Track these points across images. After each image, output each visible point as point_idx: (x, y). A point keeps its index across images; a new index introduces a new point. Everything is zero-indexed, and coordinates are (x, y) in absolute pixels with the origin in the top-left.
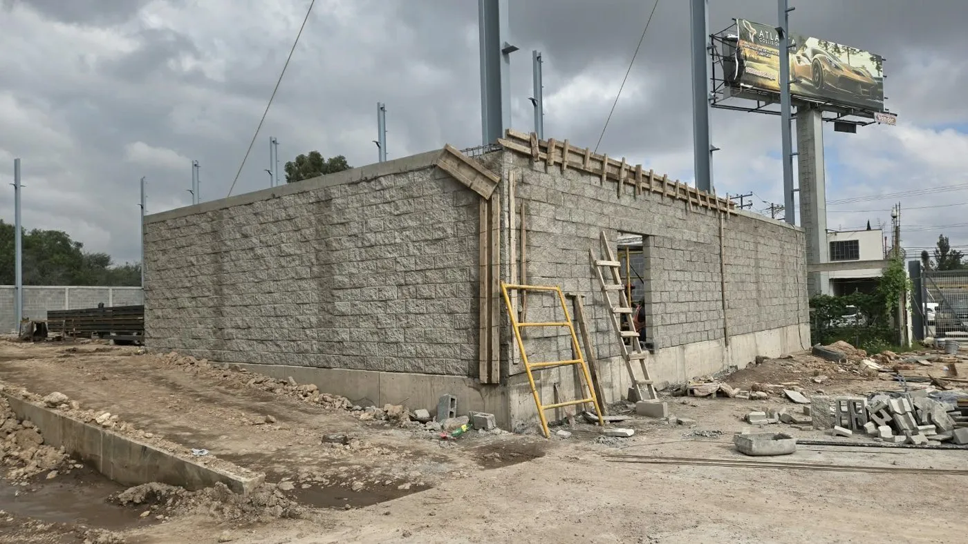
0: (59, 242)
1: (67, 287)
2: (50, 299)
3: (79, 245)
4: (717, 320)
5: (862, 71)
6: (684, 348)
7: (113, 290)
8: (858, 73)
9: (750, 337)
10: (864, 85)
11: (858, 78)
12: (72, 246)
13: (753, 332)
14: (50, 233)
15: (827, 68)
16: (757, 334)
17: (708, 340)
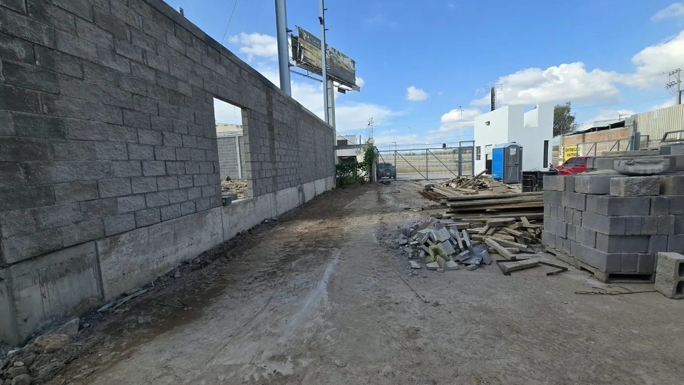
4: (295, 174)
5: (348, 66)
6: (276, 194)
8: (347, 67)
9: (312, 183)
10: (349, 72)
11: (346, 68)
13: (314, 180)
15: (335, 61)
16: (316, 181)
17: (291, 187)
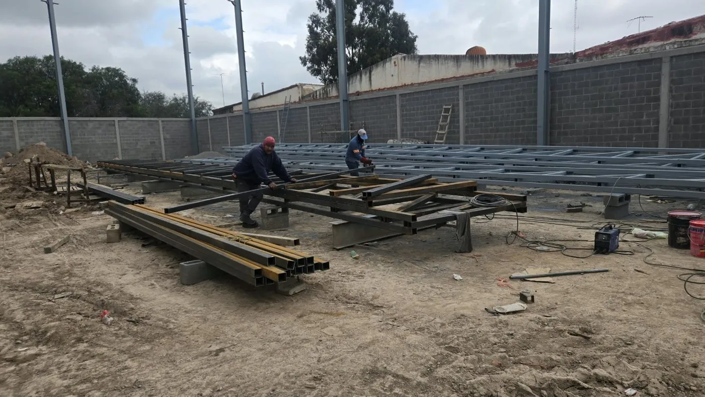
0: (117, 79)
1: (116, 119)
2: (100, 131)
3: (134, 81)
7: (162, 121)
12: (128, 82)
14: (108, 69)
